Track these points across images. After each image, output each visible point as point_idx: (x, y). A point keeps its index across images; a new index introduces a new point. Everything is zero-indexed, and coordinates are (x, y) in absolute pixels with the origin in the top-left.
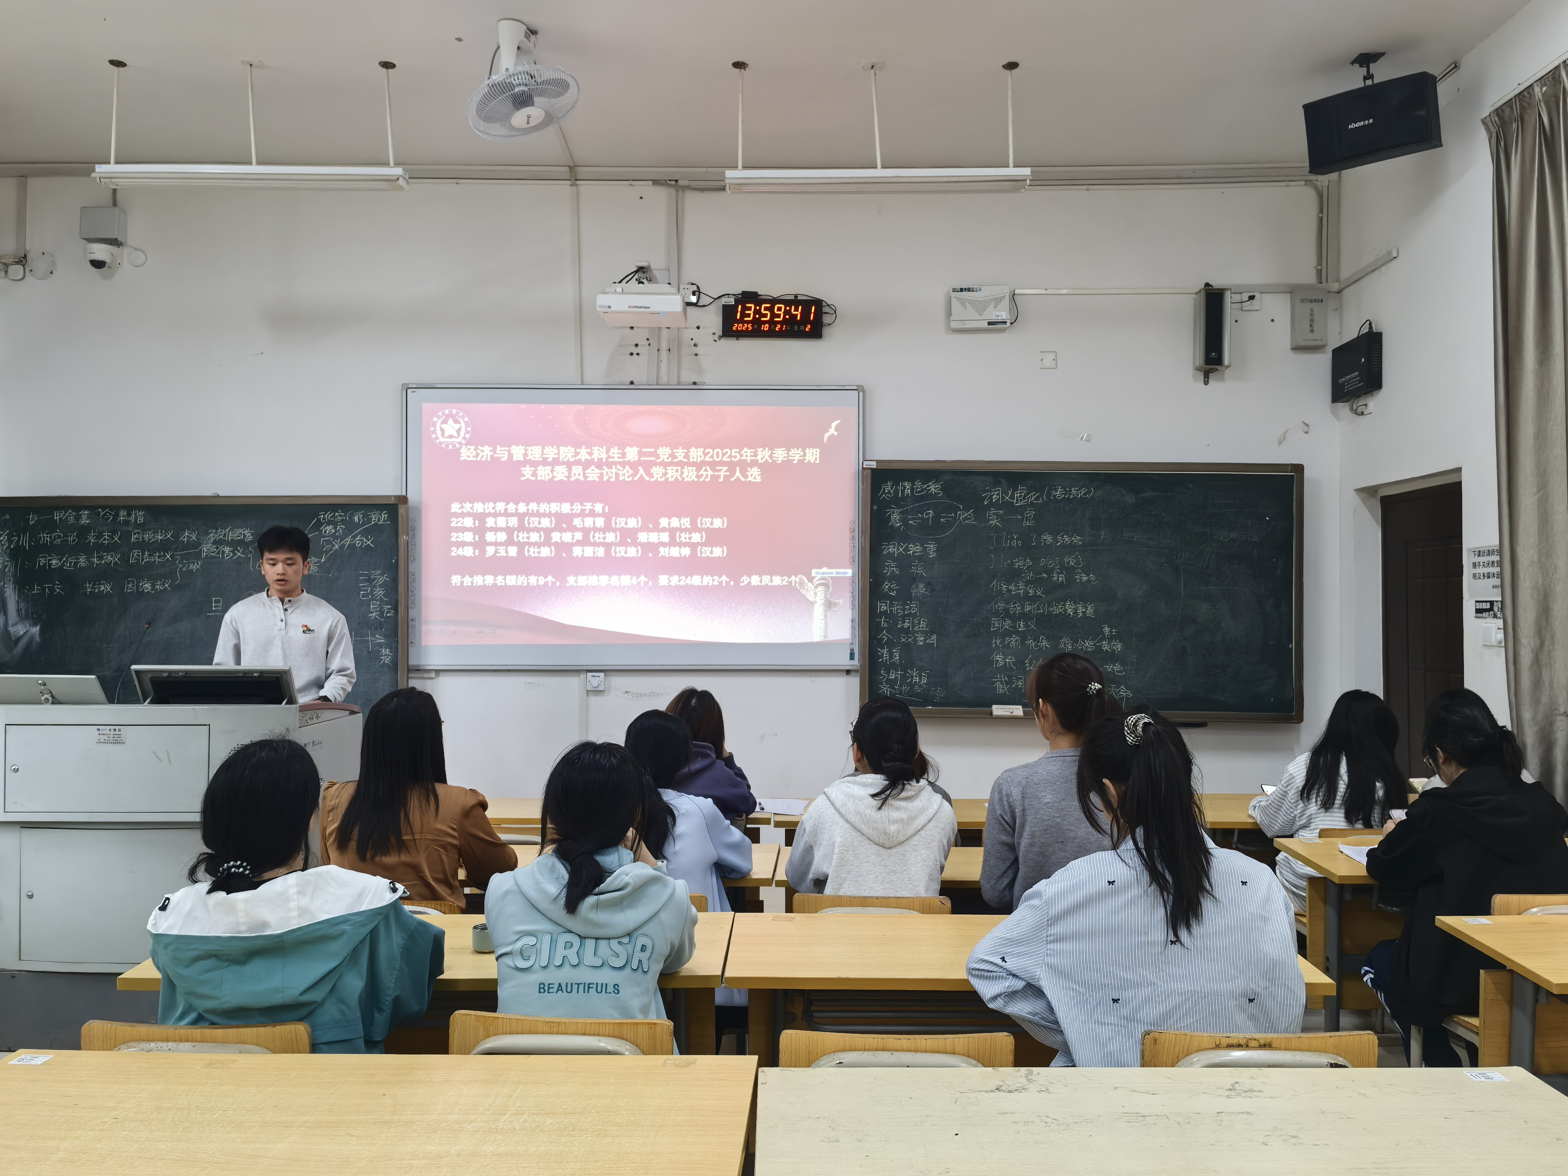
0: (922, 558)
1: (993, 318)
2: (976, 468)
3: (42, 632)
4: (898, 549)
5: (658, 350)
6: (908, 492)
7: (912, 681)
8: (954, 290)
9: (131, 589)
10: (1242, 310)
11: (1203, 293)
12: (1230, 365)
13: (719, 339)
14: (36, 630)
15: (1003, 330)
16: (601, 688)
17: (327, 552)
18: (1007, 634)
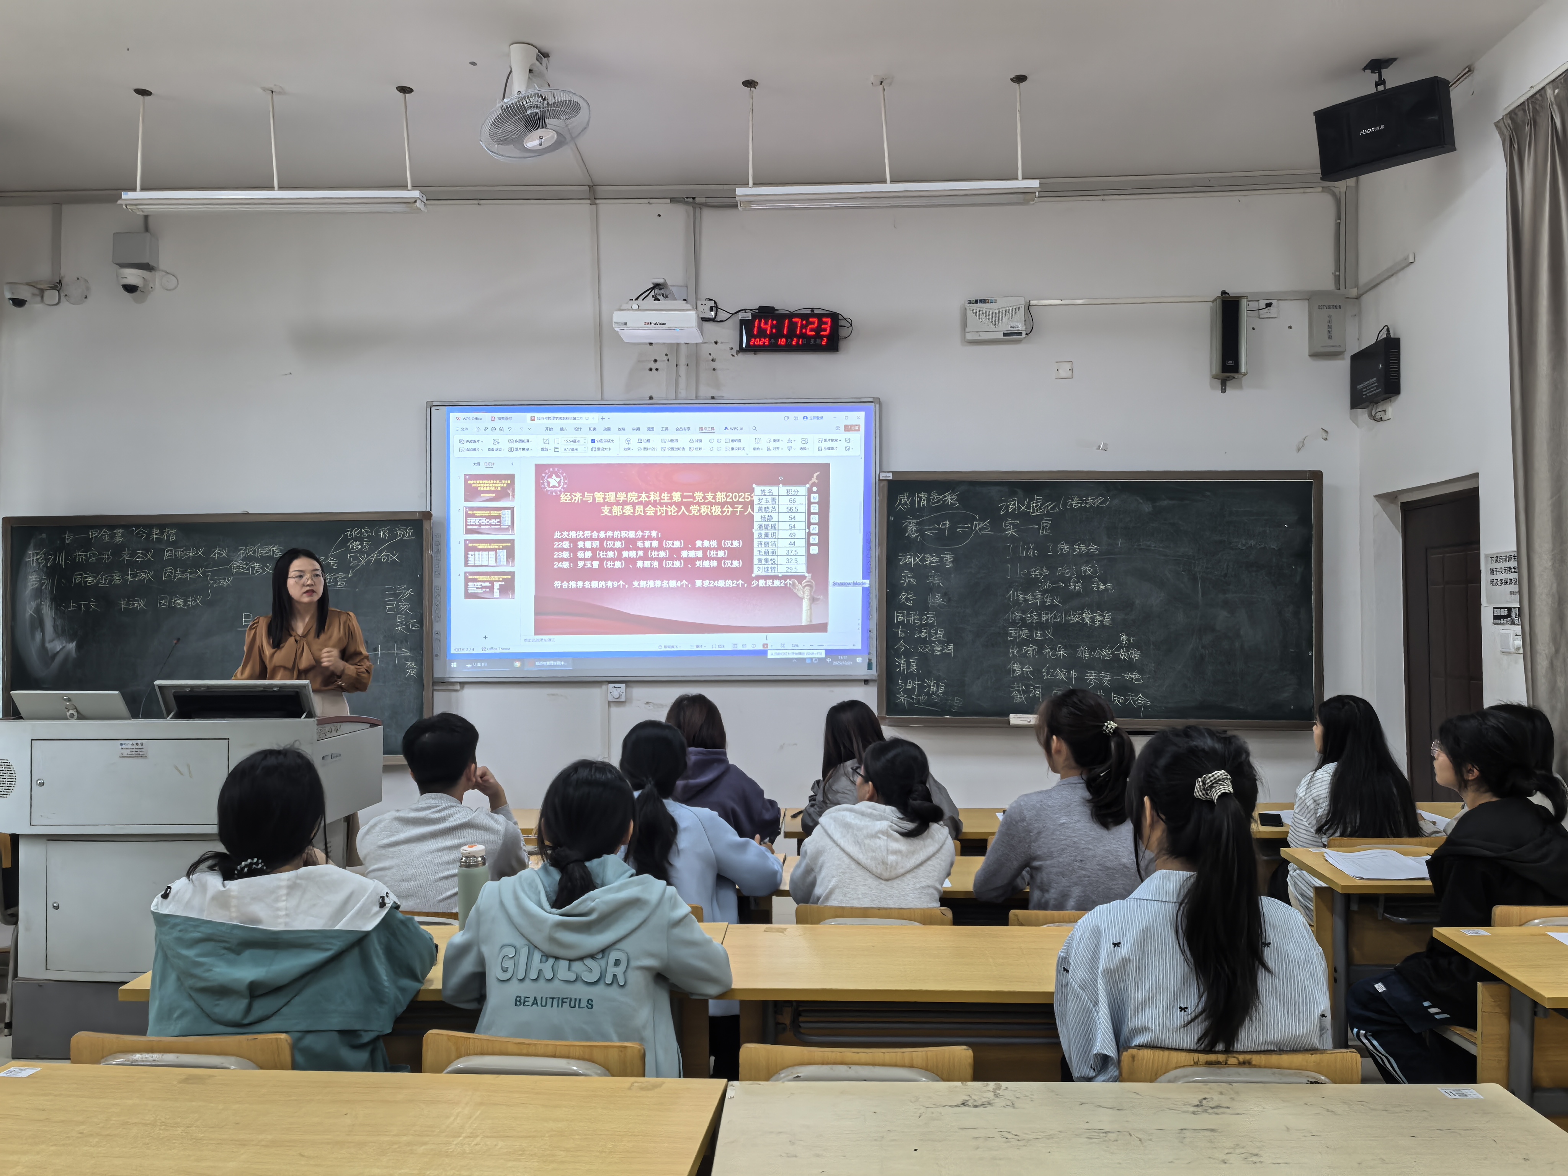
0: (939, 569)
1: (1009, 329)
2: (992, 478)
3: (79, 647)
4: (915, 560)
5: (677, 365)
6: (924, 502)
7: (929, 690)
8: (969, 302)
9: (164, 605)
10: (1259, 317)
11: (1219, 302)
12: (1247, 373)
13: (737, 354)
14: (72, 646)
15: (1019, 341)
16: (623, 699)
17: (353, 568)
18: (1025, 643)
